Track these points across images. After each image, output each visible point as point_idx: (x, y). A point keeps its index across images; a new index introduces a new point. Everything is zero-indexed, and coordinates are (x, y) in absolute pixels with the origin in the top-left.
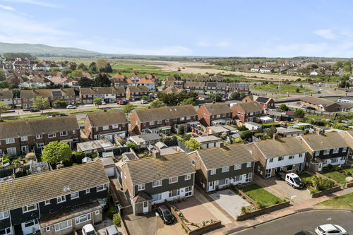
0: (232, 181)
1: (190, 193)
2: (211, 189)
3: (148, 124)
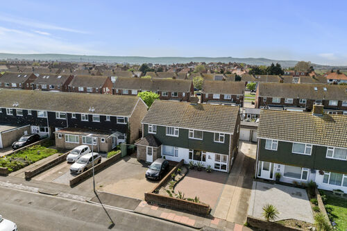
0: (318, 178)
1: (224, 167)
2: (265, 175)
3: (270, 100)
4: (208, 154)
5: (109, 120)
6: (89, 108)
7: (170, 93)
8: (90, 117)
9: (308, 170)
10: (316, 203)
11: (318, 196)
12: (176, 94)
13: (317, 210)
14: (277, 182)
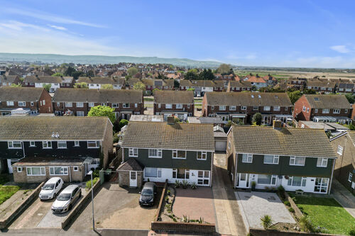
0: (284, 182)
1: (206, 182)
2: (242, 184)
3: (217, 108)
4: (191, 171)
5: (78, 145)
6: (51, 133)
7: (121, 104)
8: (55, 144)
9: (276, 177)
10: (289, 205)
11: (289, 198)
12: (127, 105)
13: (292, 211)
14: (253, 189)
